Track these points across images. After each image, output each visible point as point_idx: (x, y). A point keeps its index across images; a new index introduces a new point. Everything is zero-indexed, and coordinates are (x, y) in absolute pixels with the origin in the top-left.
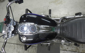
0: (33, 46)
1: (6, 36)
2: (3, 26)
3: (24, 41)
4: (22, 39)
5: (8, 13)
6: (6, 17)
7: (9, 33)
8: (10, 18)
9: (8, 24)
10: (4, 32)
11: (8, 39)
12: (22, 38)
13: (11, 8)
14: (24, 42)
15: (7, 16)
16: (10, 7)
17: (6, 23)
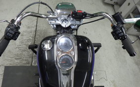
0: (32, 58)
1: (51, 16)
2: (68, 9)
3: (44, 46)
4: (47, 43)
5: (92, 16)
6: (84, 12)
7: (58, 20)
8: (84, 20)
9: (73, 17)
10: (59, 11)
11: (47, 19)
12: (49, 41)
13: (101, 19)
14: (42, 46)
15: (87, 14)
16: (103, 18)
17: (73, 13)
